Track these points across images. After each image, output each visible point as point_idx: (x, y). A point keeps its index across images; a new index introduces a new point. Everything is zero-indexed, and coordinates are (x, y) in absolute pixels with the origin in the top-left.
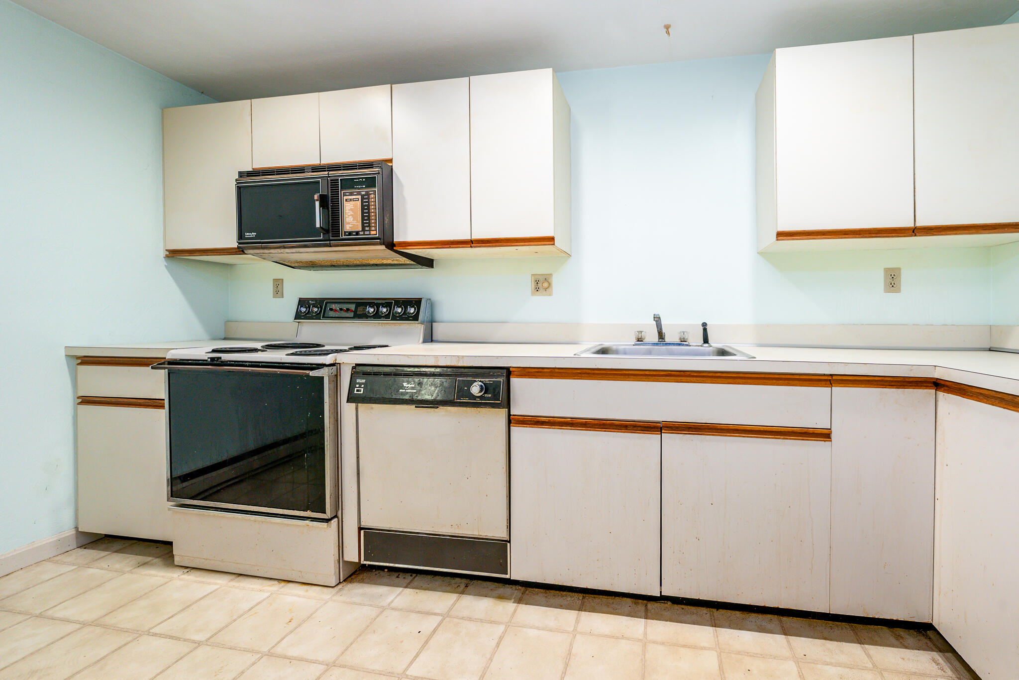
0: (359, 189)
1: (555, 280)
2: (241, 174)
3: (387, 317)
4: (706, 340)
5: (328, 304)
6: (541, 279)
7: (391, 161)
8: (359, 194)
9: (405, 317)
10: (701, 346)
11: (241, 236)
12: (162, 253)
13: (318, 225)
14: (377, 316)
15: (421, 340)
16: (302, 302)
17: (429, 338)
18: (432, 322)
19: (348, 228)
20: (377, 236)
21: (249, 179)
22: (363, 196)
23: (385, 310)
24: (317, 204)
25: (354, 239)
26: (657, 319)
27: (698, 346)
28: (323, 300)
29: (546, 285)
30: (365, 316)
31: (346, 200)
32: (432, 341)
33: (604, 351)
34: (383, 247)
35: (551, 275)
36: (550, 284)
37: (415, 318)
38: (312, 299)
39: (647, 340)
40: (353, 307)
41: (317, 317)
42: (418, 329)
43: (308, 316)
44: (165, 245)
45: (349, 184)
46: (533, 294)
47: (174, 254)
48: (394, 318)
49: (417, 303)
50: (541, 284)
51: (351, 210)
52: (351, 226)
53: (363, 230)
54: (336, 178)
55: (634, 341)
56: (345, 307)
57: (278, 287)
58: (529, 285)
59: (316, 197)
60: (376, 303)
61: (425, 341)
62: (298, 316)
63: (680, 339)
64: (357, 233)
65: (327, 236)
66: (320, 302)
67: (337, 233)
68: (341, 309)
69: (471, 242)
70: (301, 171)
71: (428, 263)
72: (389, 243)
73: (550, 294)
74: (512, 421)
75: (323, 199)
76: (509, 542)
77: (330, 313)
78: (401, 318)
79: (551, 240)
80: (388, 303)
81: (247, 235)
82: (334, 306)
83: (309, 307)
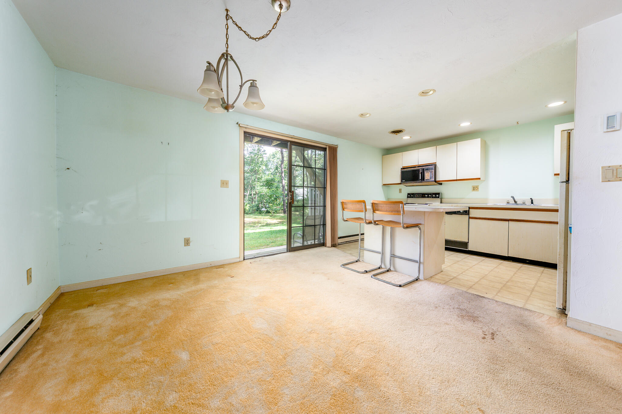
1: (479, 187)
2: (401, 169)
3: (431, 197)
4: (532, 203)
6: (475, 187)
7: (436, 163)
8: (429, 171)
9: (436, 197)
10: (530, 205)
11: (402, 181)
12: (382, 185)
13: (420, 178)
14: (428, 197)
15: (440, 203)
16: (408, 194)
17: (441, 202)
18: (441, 199)
19: (426, 179)
20: (433, 180)
21: (403, 170)
24: (420, 174)
25: (428, 181)
26: (513, 197)
28: (414, 193)
29: (477, 188)
30: (425, 197)
31: (426, 173)
32: (442, 203)
36: (478, 188)
37: (438, 197)
38: (411, 193)
39: (510, 203)
40: (421, 195)
41: (413, 197)
42: (439, 200)
43: (410, 197)
44: (382, 183)
45: (427, 169)
46: (472, 191)
47: (384, 185)
48: (433, 197)
49: (439, 194)
50: (475, 188)
51: (427, 175)
53: (430, 179)
54: (424, 168)
55: (506, 203)
56: (420, 195)
57: (400, 191)
58: (471, 188)
60: (428, 194)
62: (408, 197)
63: (522, 203)
65: (422, 181)
66: (413, 194)
67: (424, 180)
68: (419, 196)
69: (457, 180)
70: (415, 167)
71: (441, 184)
72: (435, 181)
73: (478, 191)
74: (469, 218)
75: (421, 173)
76: (468, 242)
77: (415, 197)
78: (434, 197)
79: (480, 179)
80: (431, 194)
81: (403, 181)
82: (416, 195)
83: (410, 195)
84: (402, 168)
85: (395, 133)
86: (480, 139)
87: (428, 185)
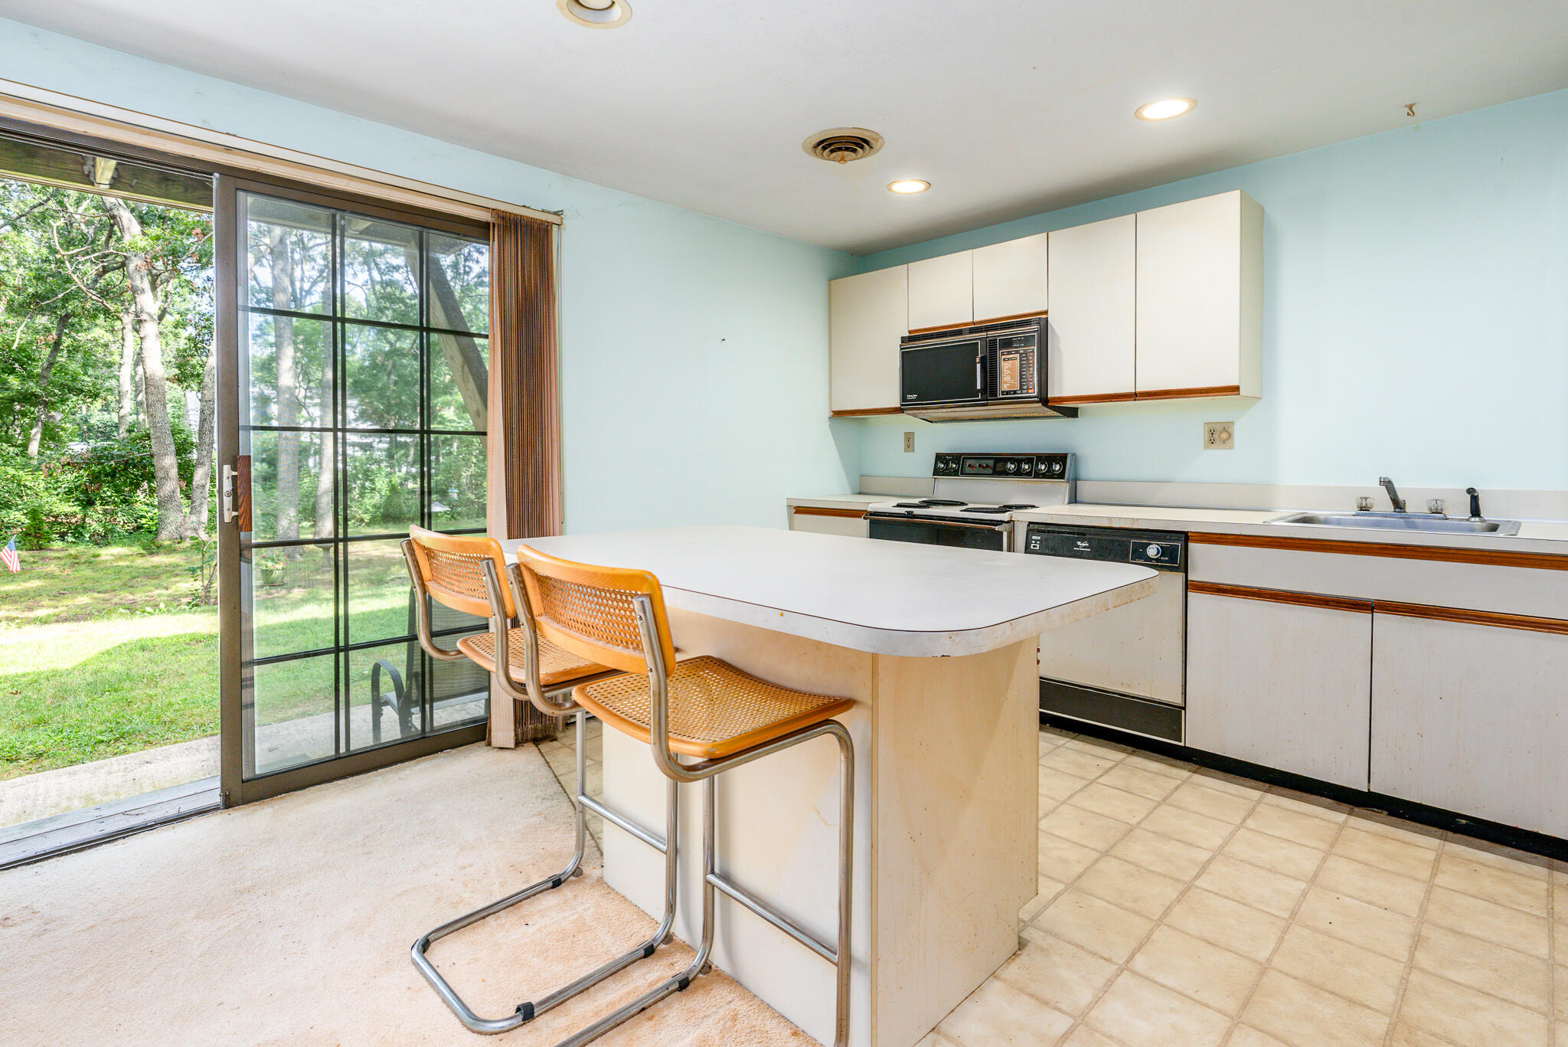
0: (1017, 347)
1: (1238, 432)
2: (903, 340)
3: (1029, 474)
4: (1475, 511)
5: (965, 460)
6: (1218, 428)
7: (1046, 312)
8: (1017, 352)
9: (1050, 475)
10: (1467, 520)
11: (904, 399)
12: (828, 414)
13: (979, 387)
14: (1018, 473)
15: (1067, 501)
16: (939, 457)
17: (1074, 500)
18: (1075, 480)
19: (1005, 387)
20: (1035, 394)
21: (911, 344)
22: (1021, 354)
23: (1027, 467)
24: (979, 366)
25: (1012, 398)
27: (1462, 520)
28: (962, 454)
29: (1224, 436)
30: (1005, 473)
31: (1004, 360)
32: (1076, 502)
33: (1306, 520)
34: (1040, 405)
35: (1233, 423)
36: (1230, 435)
37: (1061, 476)
38: (949, 455)
39: (1375, 509)
40: (991, 463)
41: (955, 473)
42: (1063, 487)
43: (946, 472)
44: (831, 406)
45: (1007, 343)
46: (1206, 447)
47: (838, 414)
48: (1037, 477)
49: (1062, 458)
50: (1218, 435)
51: (1009, 369)
52: (1008, 385)
53: (1021, 389)
54: (994, 338)
55: (1356, 510)
56: (984, 463)
57: (909, 440)
58: (1200, 435)
59: (978, 360)
60: (1018, 459)
61: (1070, 503)
62: (936, 472)
63: (1430, 509)
64: (1015, 392)
65: (985, 396)
66: (957, 458)
67: (994, 393)
68: (980, 466)
69: (1136, 394)
70: (959, 333)
71: (1073, 413)
72: (1044, 400)
73: (1231, 448)
74: (1189, 586)
75: (983, 360)
76: (1184, 708)
77: (968, 470)
78: (1044, 476)
79: (1235, 390)
80: (1029, 459)
81: (909, 397)
82: (972, 462)
83: (947, 463)
84: (907, 334)
85: (832, 151)
86: (1237, 193)
87: (1018, 418)
